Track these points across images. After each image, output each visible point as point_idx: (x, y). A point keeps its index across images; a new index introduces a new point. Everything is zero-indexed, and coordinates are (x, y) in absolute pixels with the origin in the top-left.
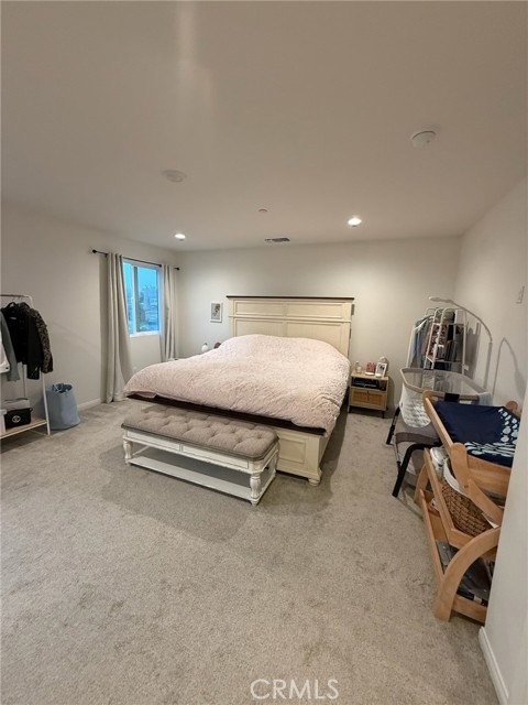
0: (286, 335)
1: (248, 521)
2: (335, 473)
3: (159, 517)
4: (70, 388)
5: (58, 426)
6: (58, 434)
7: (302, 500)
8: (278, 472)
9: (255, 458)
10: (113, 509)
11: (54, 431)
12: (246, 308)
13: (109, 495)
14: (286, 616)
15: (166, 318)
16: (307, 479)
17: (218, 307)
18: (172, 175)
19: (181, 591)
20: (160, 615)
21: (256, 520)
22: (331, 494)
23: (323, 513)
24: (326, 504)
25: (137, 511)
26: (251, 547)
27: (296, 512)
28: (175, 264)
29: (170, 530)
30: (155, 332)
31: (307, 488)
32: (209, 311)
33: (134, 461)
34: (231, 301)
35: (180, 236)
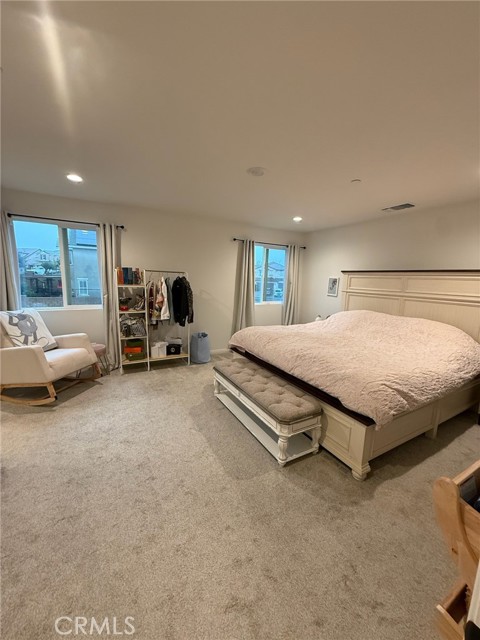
0: (402, 313)
1: (266, 475)
2: (396, 480)
3: (209, 440)
4: (205, 335)
5: (195, 360)
6: (194, 366)
7: (329, 485)
8: (321, 448)
9: (283, 421)
10: (189, 422)
11: (192, 362)
12: (359, 283)
13: (194, 413)
14: (238, 563)
15: (289, 291)
16: (351, 469)
17: (334, 282)
18: (255, 172)
19: (187, 493)
20: (166, 498)
21: (273, 478)
22: (371, 497)
23: (344, 508)
24: (355, 503)
25: (200, 430)
26: (252, 496)
27: (315, 492)
28: (301, 245)
29: (209, 451)
30: (279, 303)
31: (346, 477)
32: (326, 285)
33: (219, 396)
34: (346, 276)
35: (297, 219)
